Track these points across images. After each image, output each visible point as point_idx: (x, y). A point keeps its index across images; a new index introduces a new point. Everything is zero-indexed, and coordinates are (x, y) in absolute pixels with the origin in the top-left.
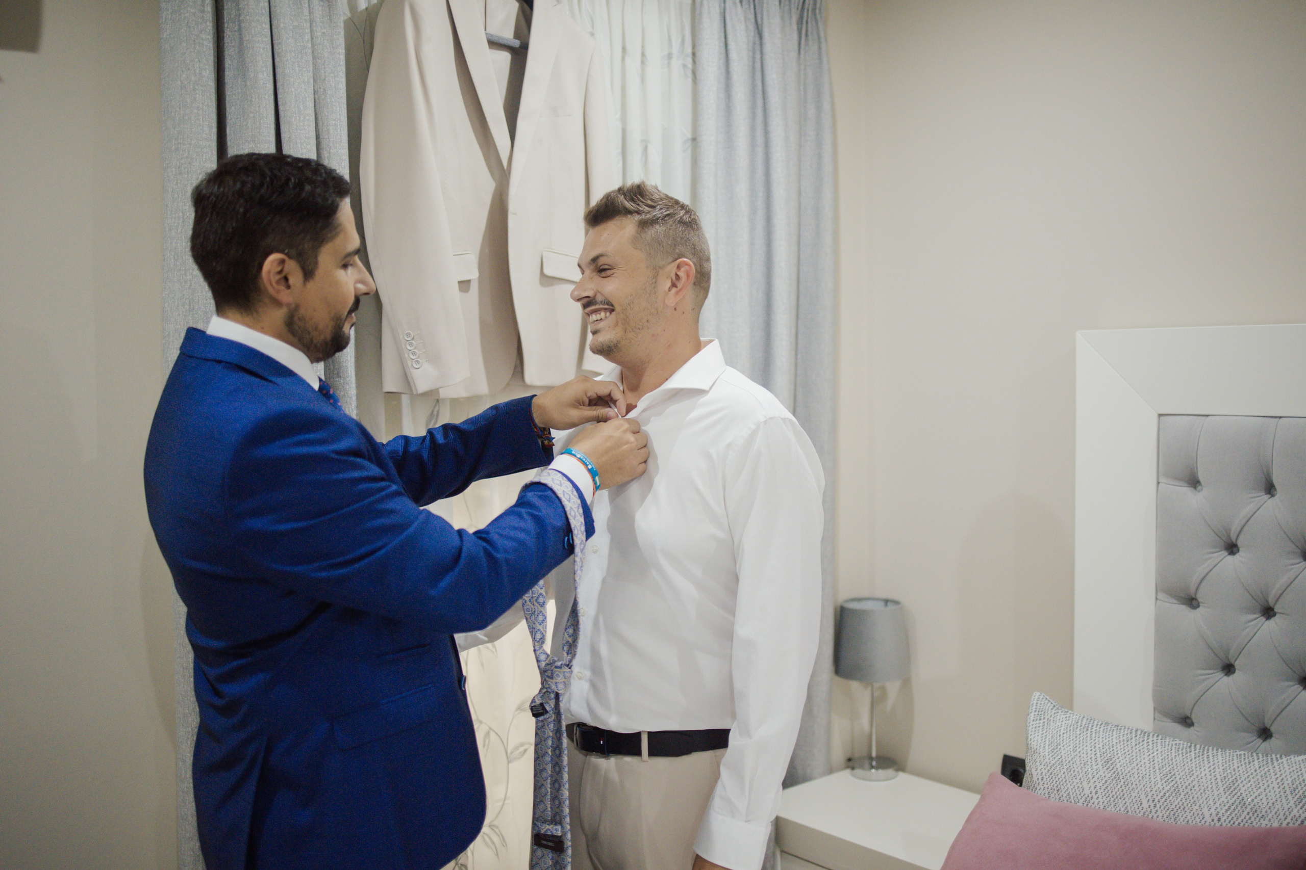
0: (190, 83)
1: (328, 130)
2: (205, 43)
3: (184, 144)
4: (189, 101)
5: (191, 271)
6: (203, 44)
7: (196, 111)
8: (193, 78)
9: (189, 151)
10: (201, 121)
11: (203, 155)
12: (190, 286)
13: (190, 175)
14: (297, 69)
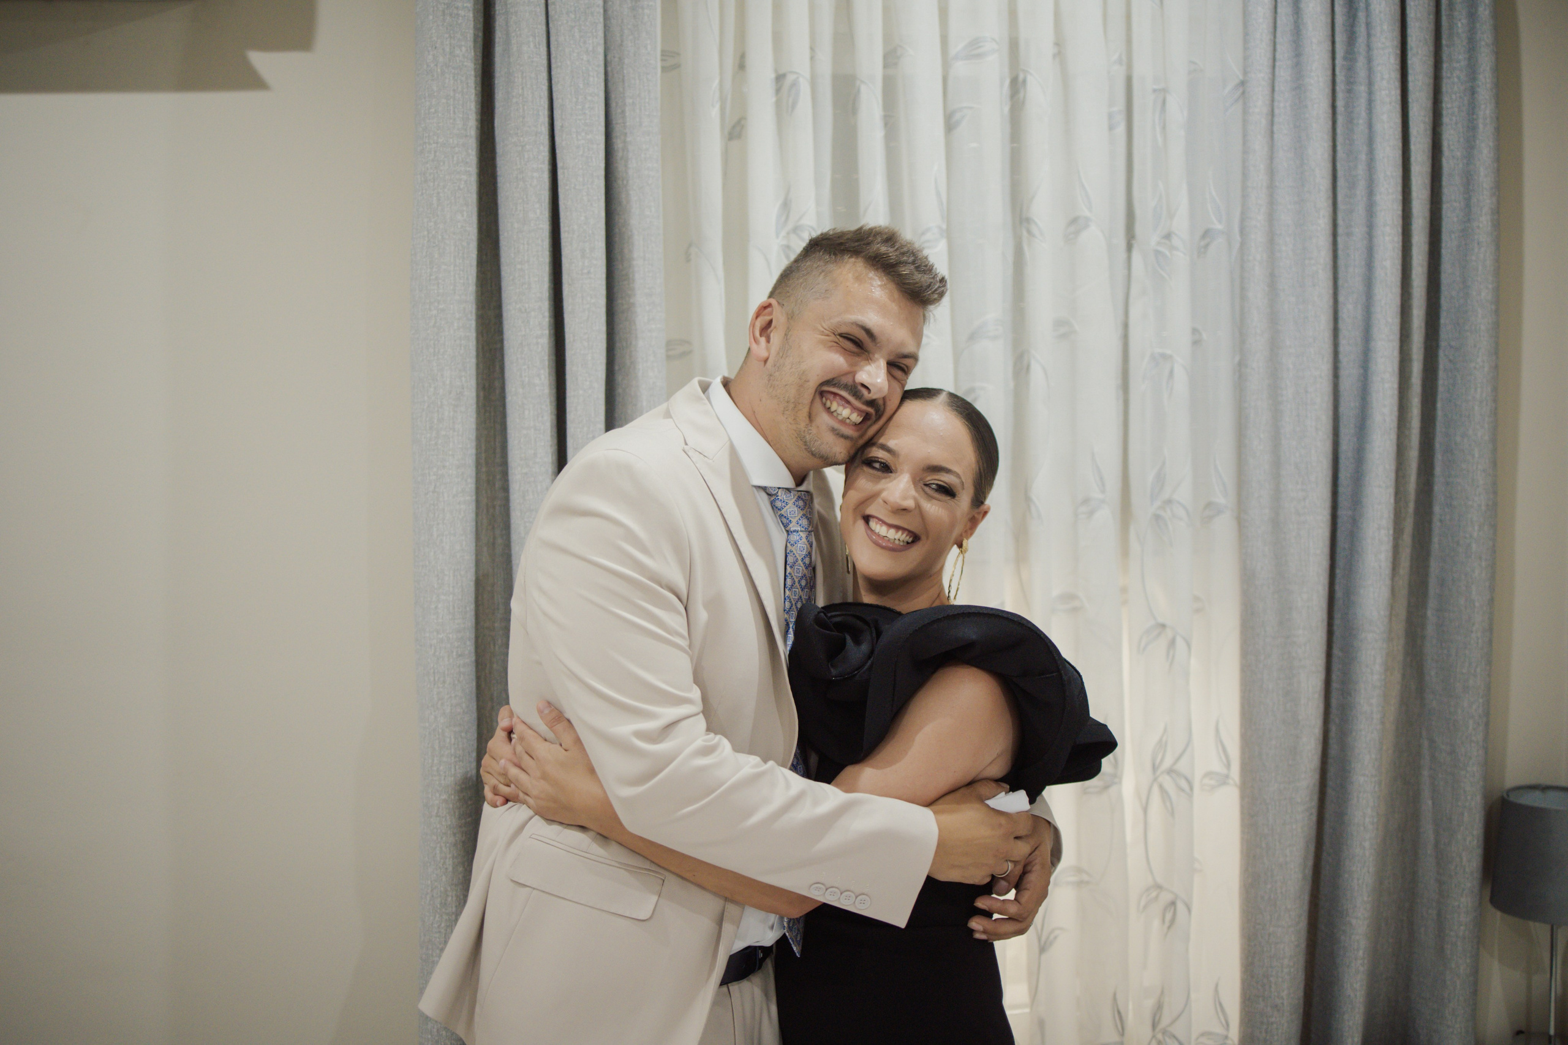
0: (436, 65)
1: (623, 112)
2: (462, 13)
3: (430, 144)
4: (435, 88)
5: (436, 304)
6: (458, 15)
7: (444, 101)
8: (441, 59)
9: (435, 152)
10: (452, 112)
11: (453, 157)
12: (435, 323)
13: (436, 183)
14: (577, 35)
